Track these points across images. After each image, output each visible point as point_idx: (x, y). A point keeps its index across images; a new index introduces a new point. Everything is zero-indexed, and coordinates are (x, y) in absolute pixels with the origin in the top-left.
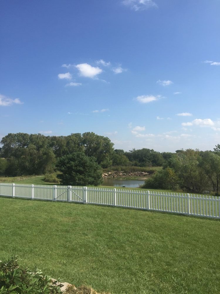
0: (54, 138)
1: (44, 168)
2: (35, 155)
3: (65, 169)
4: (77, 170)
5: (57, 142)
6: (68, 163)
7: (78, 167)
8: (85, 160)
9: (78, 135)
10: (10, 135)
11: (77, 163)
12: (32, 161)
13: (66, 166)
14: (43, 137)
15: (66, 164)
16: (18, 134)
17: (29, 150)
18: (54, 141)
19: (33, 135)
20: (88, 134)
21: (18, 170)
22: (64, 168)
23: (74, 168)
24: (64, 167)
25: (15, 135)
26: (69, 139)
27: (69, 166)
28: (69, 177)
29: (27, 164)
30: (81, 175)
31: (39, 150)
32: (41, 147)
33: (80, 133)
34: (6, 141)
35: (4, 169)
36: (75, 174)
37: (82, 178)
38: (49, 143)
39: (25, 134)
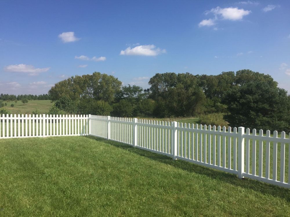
0: (204, 77)
1: (194, 110)
2: (183, 95)
3: (237, 106)
4: (257, 108)
5: (207, 81)
6: (241, 98)
7: (260, 103)
8: (272, 93)
9: (230, 74)
10: (157, 75)
11: (257, 97)
12: (180, 101)
13: (238, 102)
14: (192, 76)
15: (238, 100)
16: (165, 74)
17: (177, 89)
18: (204, 80)
19: (181, 74)
20: (243, 72)
21: (166, 111)
22: (235, 106)
23: (252, 105)
24: (234, 103)
25: (162, 74)
26: (220, 78)
27: (243, 103)
28: (244, 119)
29: (175, 104)
30: (264, 116)
31: (188, 90)
32: (190, 86)
33: (232, 71)
34: (154, 82)
35: (152, 110)
36: (255, 114)
37: (268, 122)
38: (197, 82)
39: (172, 74)
